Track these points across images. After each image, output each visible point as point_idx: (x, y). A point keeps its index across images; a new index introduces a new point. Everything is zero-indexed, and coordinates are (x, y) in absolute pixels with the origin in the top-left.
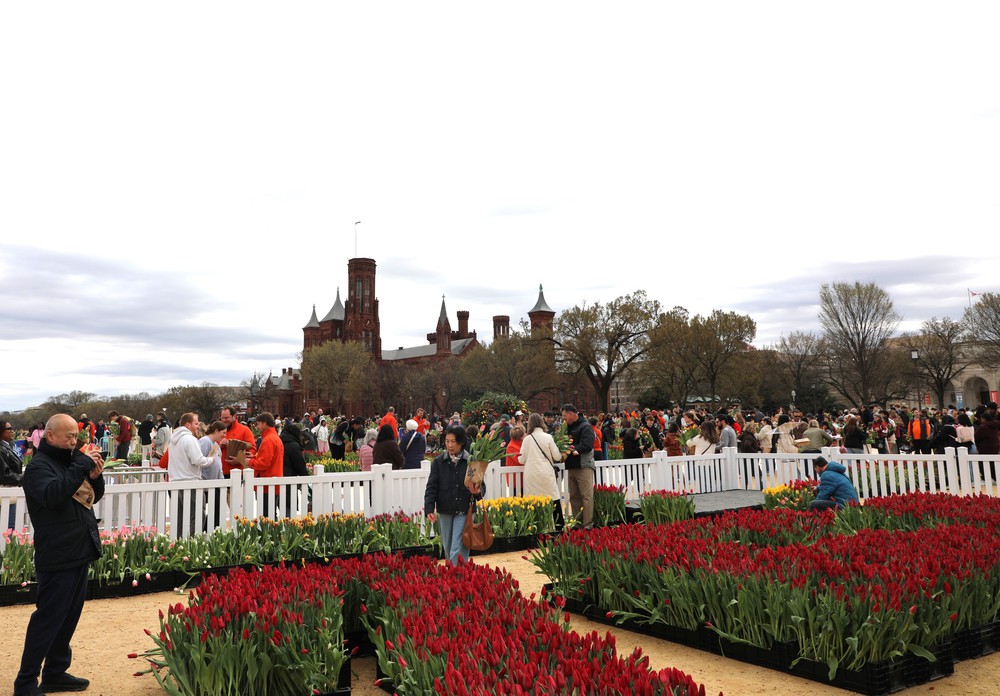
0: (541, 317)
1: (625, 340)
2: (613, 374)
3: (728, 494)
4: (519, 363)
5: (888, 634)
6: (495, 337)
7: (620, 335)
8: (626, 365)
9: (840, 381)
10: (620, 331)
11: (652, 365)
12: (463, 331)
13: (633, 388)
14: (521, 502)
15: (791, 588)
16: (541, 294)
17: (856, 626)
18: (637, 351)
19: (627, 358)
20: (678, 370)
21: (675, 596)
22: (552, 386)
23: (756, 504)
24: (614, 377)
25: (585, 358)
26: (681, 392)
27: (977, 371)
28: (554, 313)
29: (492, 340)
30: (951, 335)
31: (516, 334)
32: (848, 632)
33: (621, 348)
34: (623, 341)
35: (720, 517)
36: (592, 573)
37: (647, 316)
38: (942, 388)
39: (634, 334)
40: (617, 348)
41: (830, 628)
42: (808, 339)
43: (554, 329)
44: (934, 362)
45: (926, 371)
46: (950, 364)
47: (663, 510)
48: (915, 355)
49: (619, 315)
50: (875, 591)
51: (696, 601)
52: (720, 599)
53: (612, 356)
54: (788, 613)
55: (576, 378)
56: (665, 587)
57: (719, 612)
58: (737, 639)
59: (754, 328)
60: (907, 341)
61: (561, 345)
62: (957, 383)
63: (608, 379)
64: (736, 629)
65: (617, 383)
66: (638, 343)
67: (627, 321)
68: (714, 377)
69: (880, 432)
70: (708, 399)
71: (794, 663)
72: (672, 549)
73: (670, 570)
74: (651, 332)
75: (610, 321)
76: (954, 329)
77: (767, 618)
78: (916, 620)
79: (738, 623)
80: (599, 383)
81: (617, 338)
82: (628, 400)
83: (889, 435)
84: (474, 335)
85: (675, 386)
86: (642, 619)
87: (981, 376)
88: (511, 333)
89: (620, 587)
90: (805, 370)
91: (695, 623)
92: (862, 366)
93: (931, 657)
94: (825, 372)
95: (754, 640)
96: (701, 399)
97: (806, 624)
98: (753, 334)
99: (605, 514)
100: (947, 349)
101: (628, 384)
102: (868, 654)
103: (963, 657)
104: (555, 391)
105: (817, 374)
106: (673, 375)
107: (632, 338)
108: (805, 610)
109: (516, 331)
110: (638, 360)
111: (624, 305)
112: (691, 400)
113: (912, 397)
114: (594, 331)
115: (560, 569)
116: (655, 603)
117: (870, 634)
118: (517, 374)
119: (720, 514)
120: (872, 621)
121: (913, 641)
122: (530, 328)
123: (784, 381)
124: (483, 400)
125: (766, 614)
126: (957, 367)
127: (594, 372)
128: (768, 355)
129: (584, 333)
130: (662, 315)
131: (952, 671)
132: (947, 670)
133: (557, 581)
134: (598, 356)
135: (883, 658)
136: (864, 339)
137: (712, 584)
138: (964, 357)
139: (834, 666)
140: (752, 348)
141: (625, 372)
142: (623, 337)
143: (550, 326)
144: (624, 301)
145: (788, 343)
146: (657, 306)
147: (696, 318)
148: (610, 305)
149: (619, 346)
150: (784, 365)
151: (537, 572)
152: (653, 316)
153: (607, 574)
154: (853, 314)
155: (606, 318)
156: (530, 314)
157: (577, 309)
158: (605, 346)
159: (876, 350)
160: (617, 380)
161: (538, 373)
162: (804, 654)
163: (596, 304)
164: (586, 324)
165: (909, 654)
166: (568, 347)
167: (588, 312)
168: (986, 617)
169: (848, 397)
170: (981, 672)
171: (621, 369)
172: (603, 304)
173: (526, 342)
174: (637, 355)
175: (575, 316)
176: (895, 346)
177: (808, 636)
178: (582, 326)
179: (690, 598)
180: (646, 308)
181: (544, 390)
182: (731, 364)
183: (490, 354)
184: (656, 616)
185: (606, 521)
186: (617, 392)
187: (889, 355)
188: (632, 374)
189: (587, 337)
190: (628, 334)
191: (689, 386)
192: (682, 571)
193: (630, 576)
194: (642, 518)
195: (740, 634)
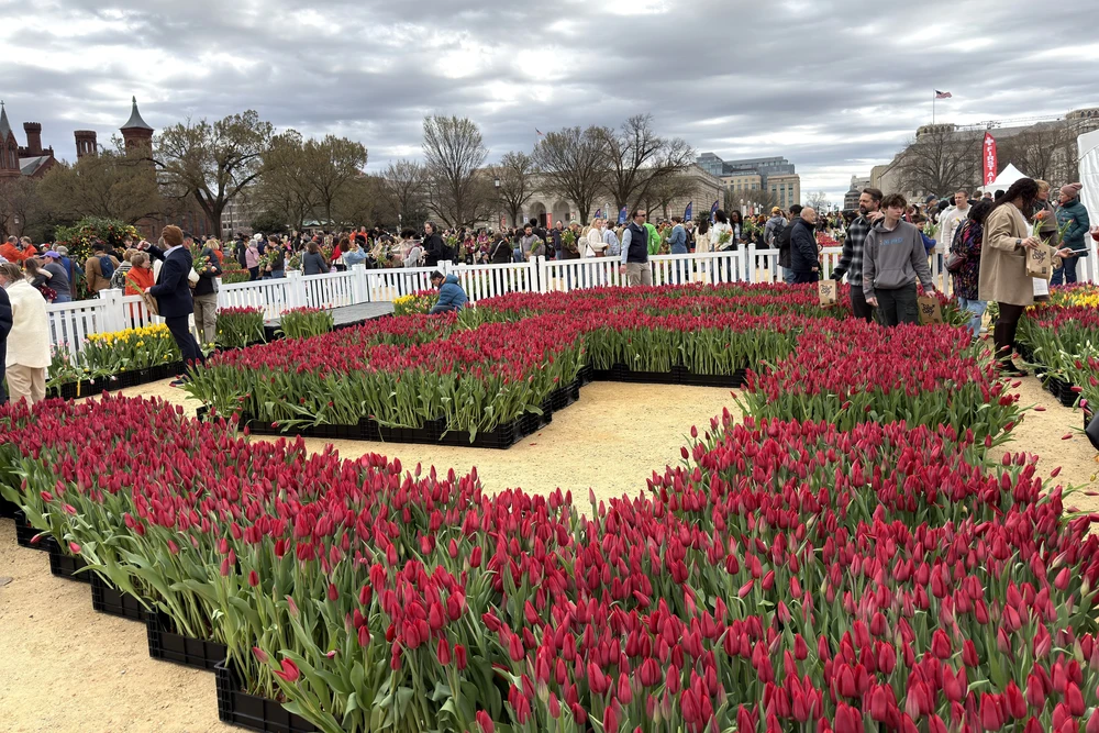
0: (137, 133)
1: (237, 162)
2: (225, 197)
3: (359, 307)
4: (115, 186)
5: (513, 400)
6: (79, 155)
7: (230, 157)
8: (238, 189)
9: (439, 205)
10: (230, 153)
11: (266, 189)
12: (34, 148)
13: (248, 212)
14: (151, 332)
15: (439, 376)
16: (135, 108)
17: (490, 398)
18: (250, 174)
19: (239, 181)
20: (293, 193)
21: (338, 398)
22: (155, 211)
23: (386, 313)
24: (226, 200)
25: (193, 181)
26: (297, 217)
27: (539, 197)
28: (152, 130)
29: (76, 159)
30: (523, 168)
31: (107, 153)
32: (484, 403)
33: (233, 171)
34: (234, 163)
35: (363, 325)
36: (250, 390)
37: (259, 139)
38: (515, 210)
39: (246, 157)
40: (228, 171)
41: (472, 402)
42: (412, 167)
43: (154, 148)
44: (511, 190)
45: (504, 197)
46: (522, 192)
47: (304, 325)
48: (497, 184)
49: (229, 136)
50: (504, 369)
51: (357, 400)
52: (379, 394)
53: (222, 180)
54: (438, 395)
55: (184, 203)
56: (327, 391)
57: (377, 406)
58: (395, 425)
59: (366, 155)
60: (490, 171)
61: (164, 166)
62: (525, 207)
63: (220, 204)
64: (394, 417)
65: (230, 207)
66: (250, 166)
67: (237, 142)
68: (329, 201)
69: (469, 248)
70: (323, 223)
71: (443, 435)
72: (330, 357)
73: (331, 376)
74: (266, 155)
75: (219, 142)
76: (525, 162)
77: (420, 403)
78: (531, 387)
79: (395, 411)
80: (211, 208)
81: (227, 160)
82: (241, 225)
83: (476, 251)
84: (50, 152)
85: (291, 211)
86: (305, 423)
87: (542, 202)
88: (99, 149)
89: (282, 398)
90: (410, 196)
91: (356, 419)
92: (457, 193)
93: (540, 412)
94: (427, 197)
95: (408, 422)
96: (316, 223)
97: (452, 402)
98: (365, 161)
99: (244, 335)
100: (520, 178)
101: (242, 209)
102: (499, 418)
103: (556, 409)
104: (159, 216)
105: (421, 199)
106: (288, 199)
107: (244, 161)
108: (450, 390)
109: (107, 148)
110: (251, 183)
111: (234, 126)
112: (306, 224)
113: (492, 219)
114: (202, 152)
115: (214, 390)
116: (318, 407)
117: (501, 402)
118: (113, 198)
119: (363, 323)
120: (504, 392)
121: (528, 403)
122: (124, 146)
123: (392, 205)
124: (81, 227)
125: (419, 400)
126: (526, 194)
127: (205, 196)
128: (378, 181)
129: (191, 154)
130: (275, 138)
131: (551, 420)
132: (547, 419)
133: (211, 403)
134: (207, 178)
135: (510, 418)
136: (459, 168)
137: (372, 382)
138: (532, 186)
139: (473, 432)
140: (363, 174)
141: (238, 196)
142: (234, 160)
143: (149, 144)
144: (234, 121)
145: (395, 170)
146: (269, 129)
147: (310, 142)
148: (218, 125)
149: (230, 168)
150: (391, 191)
151: (188, 398)
152: (266, 138)
153: (268, 388)
154: (450, 146)
155: (214, 139)
156: (123, 130)
157: (181, 127)
158: (215, 168)
159: (468, 179)
160: (230, 204)
161: (139, 197)
162: (450, 427)
163: (203, 122)
164: (192, 144)
165: (526, 412)
166: (174, 168)
167: (194, 131)
168: (570, 378)
169: (445, 220)
170: (567, 417)
171: (233, 194)
172: (210, 122)
173: (120, 162)
174: (250, 178)
175: (178, 134)
176: (482, 176)
177: (454, 413)
178: (187, 146)
179: (351, 398)
180: (258, 129)
181: (147, 216)
182: (345, 189)
183: (74, 176)
184: (320, 418)
185: (245, 342)
186: (231, 217)
187: (477, 183)
188: (246, 199)
189: (196, 157)
190: (239, 156)
191: (305, 209)
192: (344, 376)
193: (291, 387)
194: (283, 335)
195: (398, 420)
